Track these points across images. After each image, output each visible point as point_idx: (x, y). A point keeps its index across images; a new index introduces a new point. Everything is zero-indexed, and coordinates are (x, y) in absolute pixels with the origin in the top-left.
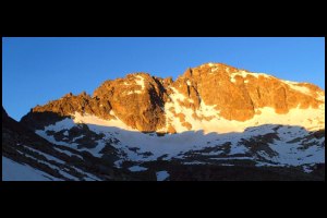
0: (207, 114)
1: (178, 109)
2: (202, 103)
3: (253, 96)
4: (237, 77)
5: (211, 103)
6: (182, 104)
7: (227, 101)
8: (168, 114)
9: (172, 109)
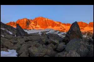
0: (38, 27)
1: (32, 26)
2: (37, 25)
3: (48, 24)
4: (45, 20)
5: (39, 25)
6: (33, 25)
7: (42, 25)
8: (30, 27)
9: (31, 26)
